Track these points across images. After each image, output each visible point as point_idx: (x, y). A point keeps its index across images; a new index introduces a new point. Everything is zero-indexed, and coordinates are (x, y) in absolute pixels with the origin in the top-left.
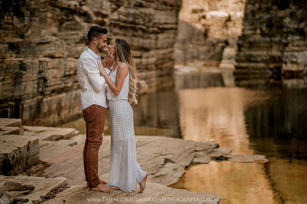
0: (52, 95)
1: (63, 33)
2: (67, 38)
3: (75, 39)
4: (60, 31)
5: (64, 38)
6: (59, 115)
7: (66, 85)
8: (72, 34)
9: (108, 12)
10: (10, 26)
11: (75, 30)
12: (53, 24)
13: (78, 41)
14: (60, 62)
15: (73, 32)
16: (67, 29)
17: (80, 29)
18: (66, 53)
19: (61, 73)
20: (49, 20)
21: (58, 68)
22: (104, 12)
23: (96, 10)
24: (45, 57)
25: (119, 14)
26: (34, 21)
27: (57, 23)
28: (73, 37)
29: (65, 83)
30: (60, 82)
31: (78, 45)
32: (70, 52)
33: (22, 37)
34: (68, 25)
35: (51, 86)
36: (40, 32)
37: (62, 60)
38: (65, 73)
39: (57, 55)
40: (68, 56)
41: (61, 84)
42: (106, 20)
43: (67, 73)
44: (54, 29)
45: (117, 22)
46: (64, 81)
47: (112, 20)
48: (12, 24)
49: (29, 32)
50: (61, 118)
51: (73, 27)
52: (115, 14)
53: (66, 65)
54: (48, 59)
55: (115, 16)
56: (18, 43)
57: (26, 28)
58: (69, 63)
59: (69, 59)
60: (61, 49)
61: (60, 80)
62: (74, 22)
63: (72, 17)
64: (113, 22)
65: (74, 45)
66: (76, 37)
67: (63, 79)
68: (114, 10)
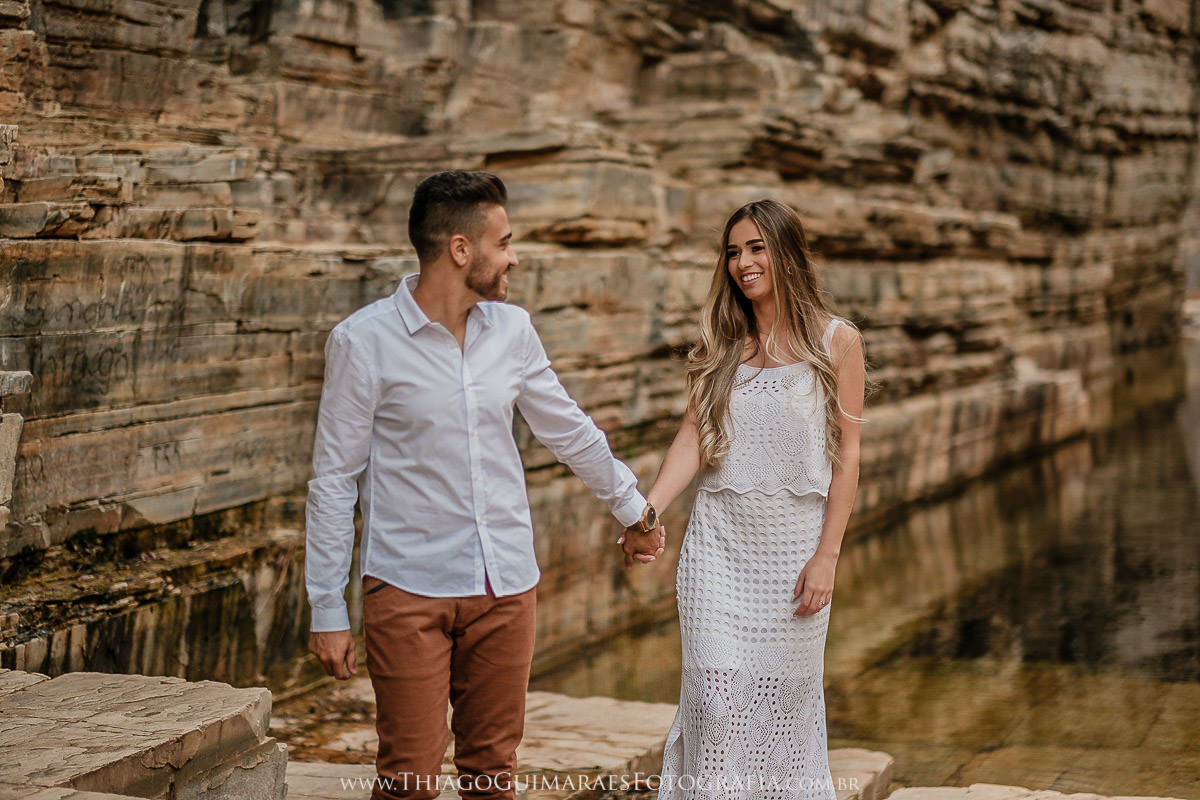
1: (652, 112)
2: (673, 136)
3: (720, 143)
4: (637, 101)
5: (660, 135)
6: (620, 580)
7: (662, 405)
8: (703, 117)
9: (896, 38)
10: (338, 61)
11: (723, 93)
12: (600, 65)
13: (734, 151)
14: (623, 271)
15: (710, 106)
16: (680, 91)
17: (748, 92)
18: (665, 220)
19: (636, 335)
20: (574, 38)
21: (610, 308)
22: (876, 35)
23: (836, 22)
24: (533, 236)
25: (946, 51)
26: (489, 37)
27: (627, 58)
28: (707, 132)
29: (654, 397)
30: (623, 389)
31: (738, 176)
32: (692, 213)
34: (683, 70)
36: (524, 101)
37: (635, 257)
38: (655, 336)
39: (605, 230)
40: (679, 238)
41: (632, 400)
42: (886, 76)
43: (671, 337)
44: (610, 94)
45: (941, 91)
46: (648, 381)
47: (912, 78)
48: (351, 50)
49: (458, 103)
51: (714, 80)
52: (931, 49)
53: (662, 288)
54: (543, 252)
55: (929, 60)
56: (371, 154)
57: (440, 76)
58: (683, 275)
59: (680, 255)
60: (629, 193)
61: (623, 377)
62: (718, 56)
63: (711, 33)
64: (921, 89)
65: (711, 176)
66: (723, 129)
67: (646, 369)
68: (923, 33)
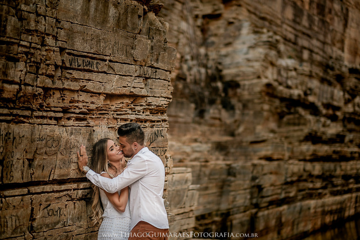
0: (270, 207)
1: (284, 130)
2: (288, 135)
3: (298, 136)
4: (279, 126)
5: (285, 135)
6: (279, 233)
7: (287, 195)
8: (295, 131)
9: (341, 104)
10: (217, 122)
11: (299, 124)
12: (271, 119)
13: (302, 138)
14: (279, 166)
15: (296, 128)
16: (289, 124)
17: (305, 124)
18: (287, 155)
19: (282, 179)
20: (265, 114)
21: (276, 173)
22: (335, 103)
23: (325, 101)
24: (261, 159)
25: (354, 106)
26: (248, 114)
27: (276, 117)
28: (296, 134)
29: (286, 193)
30: (279, 191)
31: (303, 143)
32: (292, 152)
33: (232, 134)
34: (289, 120)
35: (268, 196)
36: (254, 128)
37: (282, 163)
38: (285, 180)
39: (275, 157)
40: (290, 158)
41: (280, 194)
42: (339, 114)
43: (289, 180)
44: (273, 125)
45: (353, 116)
46: (284, 189)
47: (345, 113)
48: (220, 119)
49: (241, 129)
50: (282, 237)
51: (297, 121)
52: (350, 105)
53: (287, 169)
54: (263, 162)
55: (350, 108)
56: (226, 142)
57: (237, 124)
58: (291, 166)
59: (291, 161)
60: (280, 149)
61: (279, 189)
62: (297, 116)
63: (295, 110)
64: (347, 116)
65: (297, 144)
66: (299, 133)
67: (284, 187)
68: (347, 102)
